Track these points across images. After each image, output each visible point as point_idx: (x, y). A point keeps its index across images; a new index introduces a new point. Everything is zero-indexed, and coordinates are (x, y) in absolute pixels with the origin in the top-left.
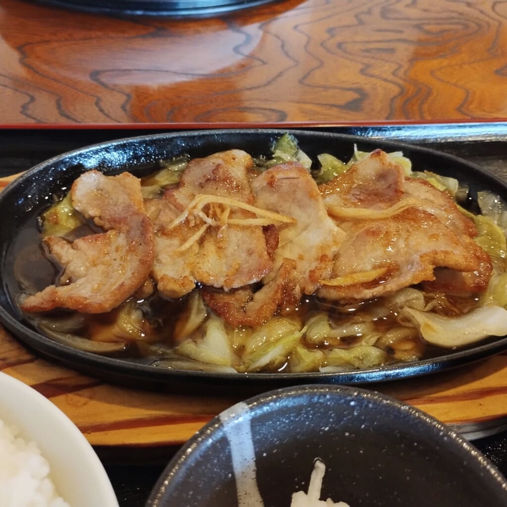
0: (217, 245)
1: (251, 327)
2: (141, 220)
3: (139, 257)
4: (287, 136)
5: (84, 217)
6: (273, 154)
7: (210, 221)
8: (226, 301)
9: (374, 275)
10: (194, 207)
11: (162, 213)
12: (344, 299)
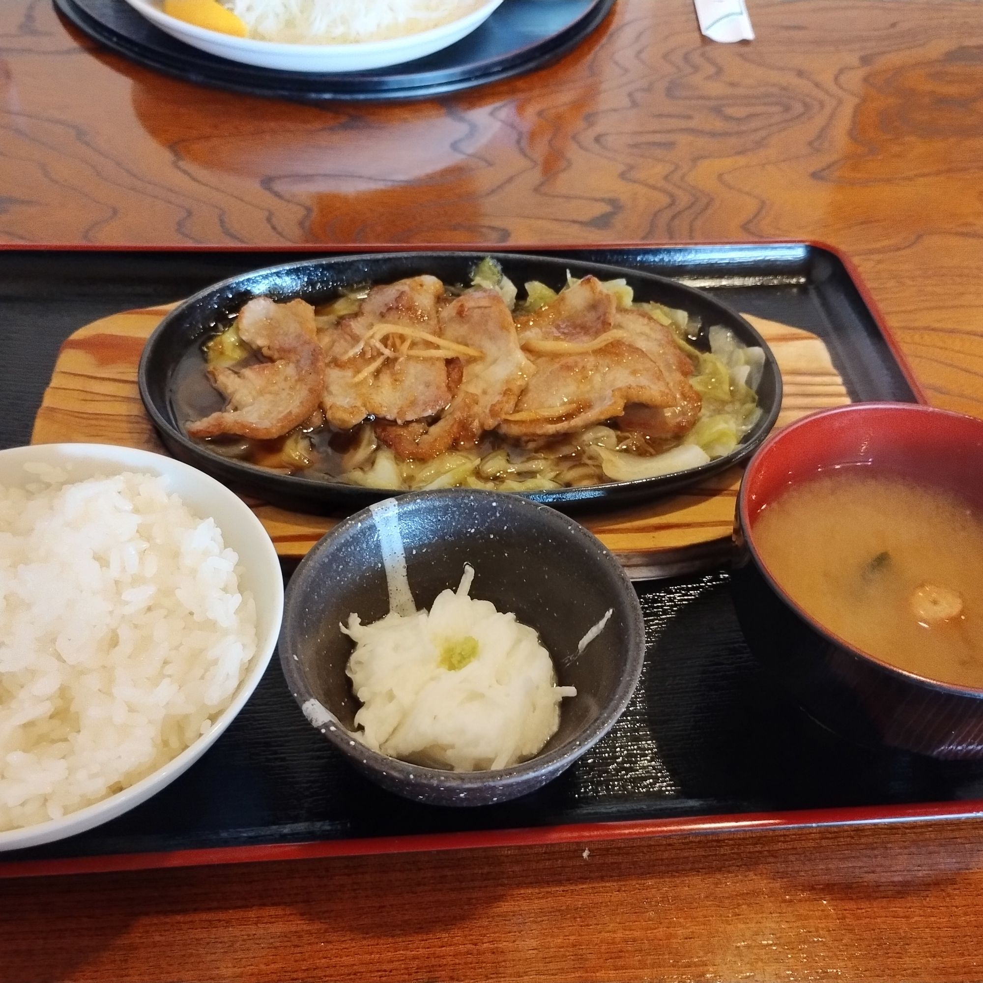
0: (394, 377)
1: (422, 459)
2: (312, 350)
3: (309, 387)
4: (488, 259)
5: (251, 348)
6: (472, 280)
7: (387, 352)
8: (399, 433)
9: (561, 411)
10: (372, 337)
11: (337, 344)
12: (526, 435)
